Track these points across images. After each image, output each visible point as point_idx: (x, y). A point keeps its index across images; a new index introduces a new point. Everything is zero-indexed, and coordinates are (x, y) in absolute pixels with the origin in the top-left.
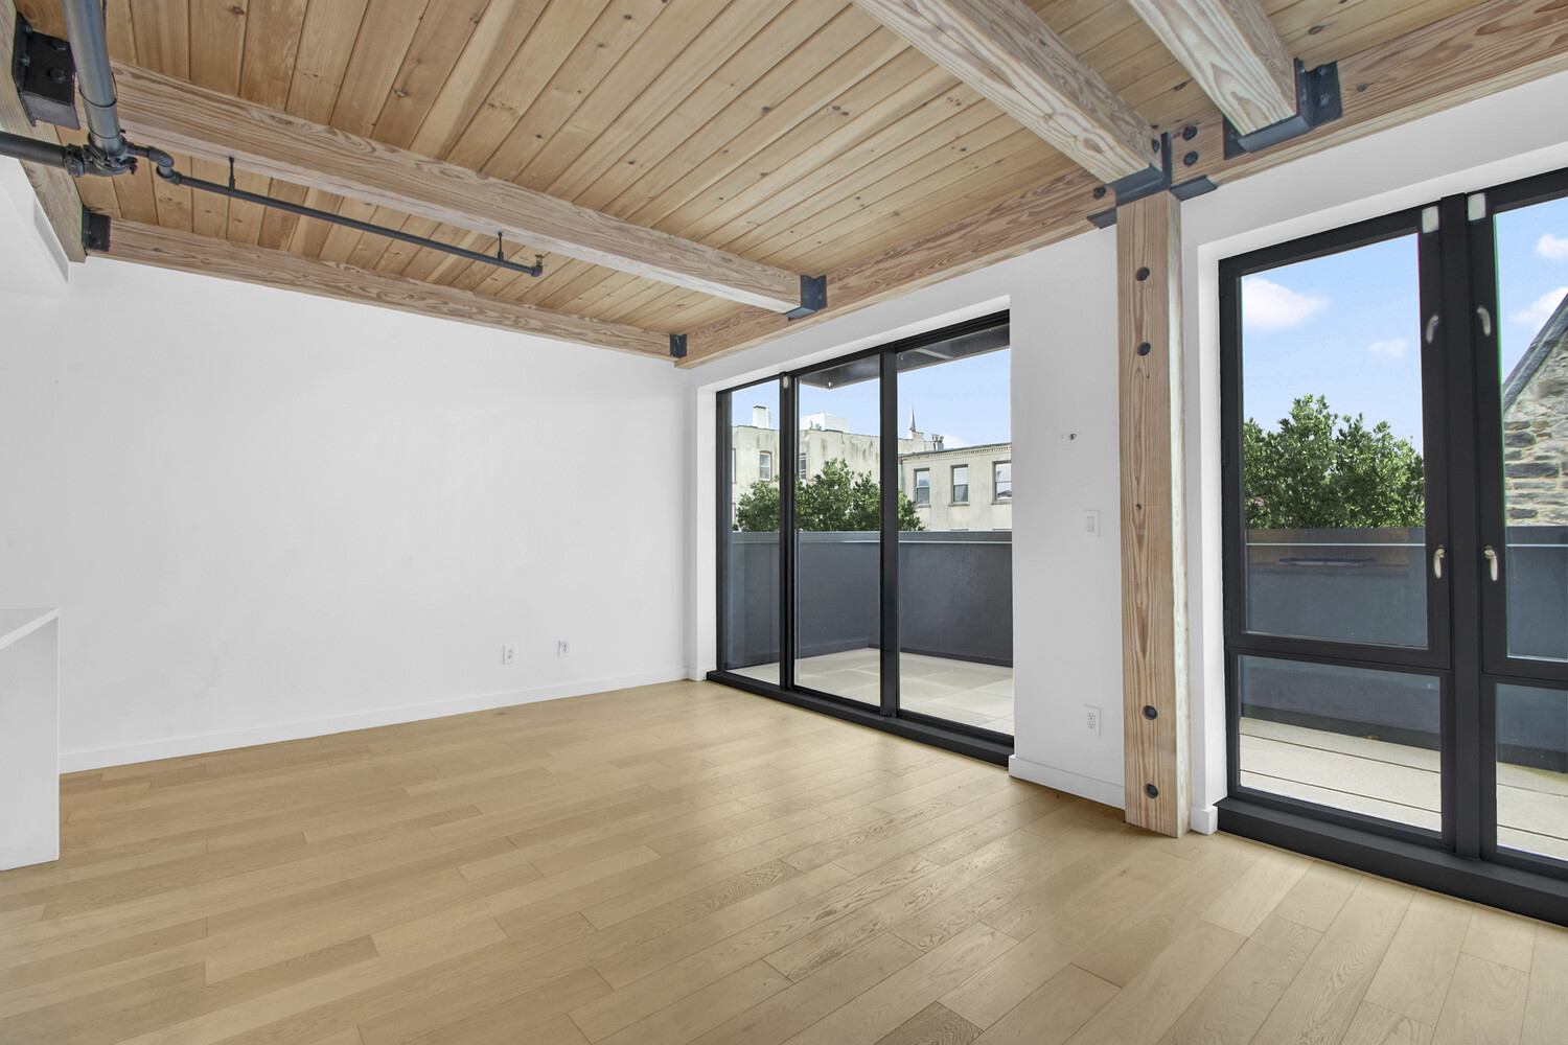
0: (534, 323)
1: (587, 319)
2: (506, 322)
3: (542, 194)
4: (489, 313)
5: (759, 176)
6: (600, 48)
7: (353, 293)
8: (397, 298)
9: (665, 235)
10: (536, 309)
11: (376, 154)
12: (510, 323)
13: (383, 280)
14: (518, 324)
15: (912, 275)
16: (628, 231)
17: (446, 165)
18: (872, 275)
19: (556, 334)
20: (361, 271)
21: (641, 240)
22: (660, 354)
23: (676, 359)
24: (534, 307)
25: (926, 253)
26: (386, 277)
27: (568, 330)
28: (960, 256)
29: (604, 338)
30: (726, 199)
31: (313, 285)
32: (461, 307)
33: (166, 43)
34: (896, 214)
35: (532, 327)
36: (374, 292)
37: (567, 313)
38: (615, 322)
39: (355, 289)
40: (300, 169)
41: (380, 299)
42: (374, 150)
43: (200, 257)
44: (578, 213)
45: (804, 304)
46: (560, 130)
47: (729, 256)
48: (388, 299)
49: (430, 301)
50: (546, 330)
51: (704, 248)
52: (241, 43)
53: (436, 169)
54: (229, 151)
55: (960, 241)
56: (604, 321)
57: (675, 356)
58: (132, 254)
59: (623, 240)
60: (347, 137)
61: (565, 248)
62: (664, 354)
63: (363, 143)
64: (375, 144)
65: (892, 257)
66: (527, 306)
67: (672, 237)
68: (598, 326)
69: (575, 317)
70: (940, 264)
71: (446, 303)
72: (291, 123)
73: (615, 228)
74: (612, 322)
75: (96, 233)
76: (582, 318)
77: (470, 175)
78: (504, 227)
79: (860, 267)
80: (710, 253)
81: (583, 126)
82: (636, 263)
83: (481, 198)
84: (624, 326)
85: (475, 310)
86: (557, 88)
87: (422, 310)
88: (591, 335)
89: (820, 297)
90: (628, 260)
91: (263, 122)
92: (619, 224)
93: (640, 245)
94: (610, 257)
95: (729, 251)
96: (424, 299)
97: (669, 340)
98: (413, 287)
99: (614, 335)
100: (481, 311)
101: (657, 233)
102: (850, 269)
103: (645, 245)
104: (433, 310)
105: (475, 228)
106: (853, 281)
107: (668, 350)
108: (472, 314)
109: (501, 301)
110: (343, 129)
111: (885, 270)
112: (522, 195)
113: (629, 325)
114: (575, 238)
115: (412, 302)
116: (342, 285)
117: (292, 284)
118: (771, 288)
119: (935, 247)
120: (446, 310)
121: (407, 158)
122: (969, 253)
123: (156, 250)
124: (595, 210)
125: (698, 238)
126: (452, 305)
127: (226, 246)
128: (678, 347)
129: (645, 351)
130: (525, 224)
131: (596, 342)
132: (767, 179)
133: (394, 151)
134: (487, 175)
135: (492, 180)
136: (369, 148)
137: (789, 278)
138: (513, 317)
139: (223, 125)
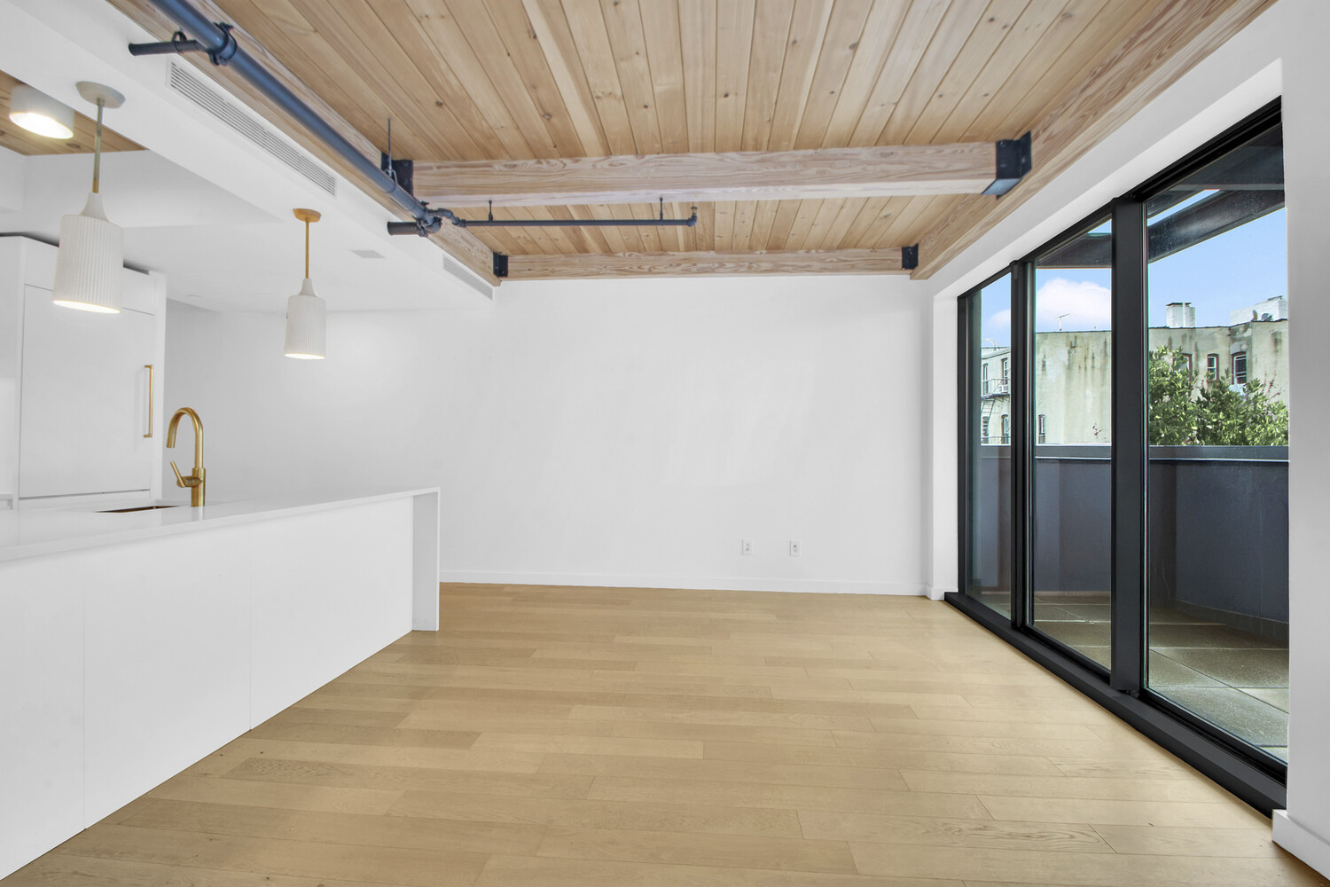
0: (765, 266)
1: (813, 251)
2: (741, 270)
3: (686, 154)
4: (728, 265)
5: (849, 52)
6: (618, 7)
7: (632, 272)
8: (661, 269)
9: (811, 152)
10: (768, 253)
11: (566, 168)
12: (744, 270)
13: (652, 257)
14: (751, 270)
15: (1124, 88)
16: (770, 160)
17: (614, 158)
18: (1078, 109)
19: (784, 271)
20: (638, 254)
21: (783, 164)
22: (890, 269)
23: (910, 271)
24: (765, 252)
25: (1140, 49)
26: (654, 255)
27: (794, 266)
28: (1185, 33)
29: (830, 266)
30: (837, 91)
31: (609, 272)
32: (706, 265)
33: (437, 142)
34: (1066, 16)
35: (763, 269)
36: (646, 268)
37: (794, 250)
38: (841, 247)
39: (635, 269)
40: (522, 195)
41: (651, 272)
42: (565, 165)
43: (550, 269)
44: (721, 160)
45: (1001, 175)
46: (654, 95)
47: (888, 149)
48: (656, 271)
49: (684, 266)
50: (776, 269)
51: (858, 150)
52: (458, 124)
53: (606, 164)
54: (487, 197)
55: (1184, 11)
56: (829, 249)
57: (906, 268)
58: (520, 276)
59: (765, 170)
60: (548, 163)
61: (713, 194)
62: (895, 269)
63: (558, 163)
64: (566, 161)
65: (1100, 75)
66: (758, 252)
67: (819, 150)
68: (822, 255)
69: (801, 252)
70: (1159, 57)
71: (695, 265)
72: (515, 166)
73: (758, 161)
74: (837, 249)
75: (501, 268)
76: (808, 251)
77: (630, 159)
78: (660, 193)
79: (1064, 104)
80: (864, 153)
81: (665, 83)
82: (781, 188)
83: (639, 175)
84: (850, 251)
85: (717, 265)
86: (622, 60)
87: (679, 274)
88: (816, 265)
89: (1023, 161)
90: (792, 187)
91: (501, 171)
92: (760, 157)
93: (782, 170)
94: (755, 190)
95: (887, 144)
96: (679, 265)
97: (900, 253)
98: (672, 257)
99: (840, 261)
100: (722, 265)
101: (801, 152)
102: (1054, 112)
103: (789, 168)
104: (687, 272)
105: (639, 200)
106: (1057, 127)
107: (900, 264)
108: (714, 269)
109: (737, 253)
110: (545, 158)
111: (1091, 96)
112: (671, 161)
113: (855, 247)
114: (717, 182)
115: (671, 269)
116: (627, 268)
117: (598, 274)
118: (949, 169)
119: (1153, 34)
120: (694, 269)
121: (586, 163)
122: (1198, 21)
123: (529, 270)
124: (736, 151)
125: (848, 141)
126: (699, 265)
127: (563, 258)
128: (911, 259)
129: (873, 270)
130: (675, 184)
131: (822, 270)
132: (860, 51)
133: (577, 161)
134: (643, 155)
135: (647, 157)
136: (562, 165)
137: (975, 151)
138: (747, 264)
139: (481, 181)
